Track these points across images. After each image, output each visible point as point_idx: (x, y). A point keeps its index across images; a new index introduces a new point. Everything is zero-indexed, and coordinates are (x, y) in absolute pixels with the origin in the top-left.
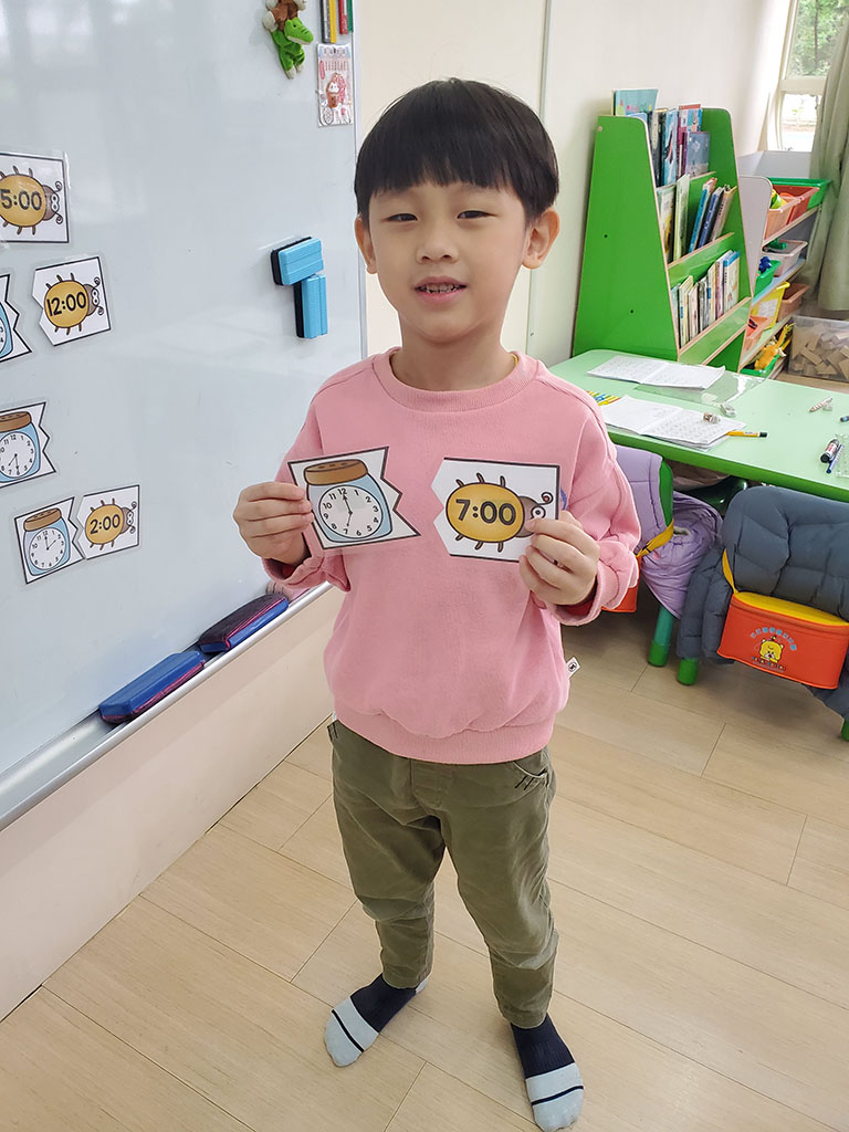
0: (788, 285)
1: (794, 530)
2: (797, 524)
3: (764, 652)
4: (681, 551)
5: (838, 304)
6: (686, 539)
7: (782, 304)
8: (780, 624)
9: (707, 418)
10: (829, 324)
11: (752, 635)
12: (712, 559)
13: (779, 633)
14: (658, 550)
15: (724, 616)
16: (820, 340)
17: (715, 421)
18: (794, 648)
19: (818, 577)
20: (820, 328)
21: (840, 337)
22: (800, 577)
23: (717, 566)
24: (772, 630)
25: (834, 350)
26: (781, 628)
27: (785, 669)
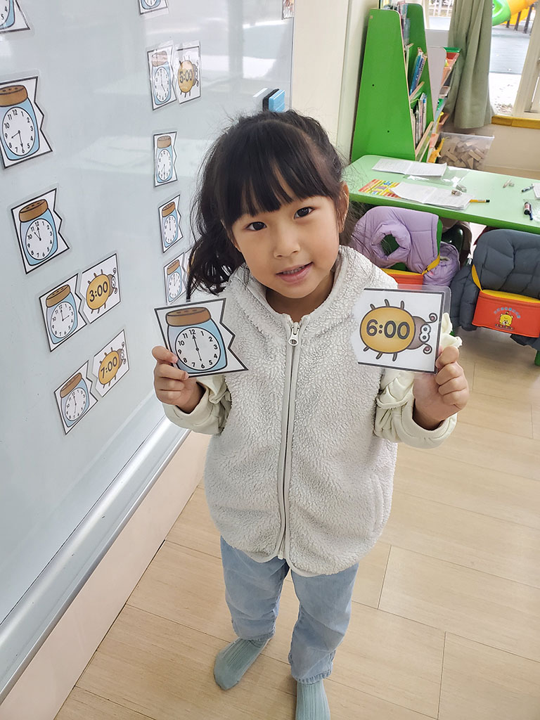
0: (443, 113)
1: (517, 253)
2: (518, 249)
3: (502, 321)
4: (446, 270)
5: (466, 126)
6: (448, 263)
7: (439, 125)
8: (510, 304)
9: (454, 193)
10: (461, 137)
11: (495, 312)
12: (466, 273)
13: (510, 309)
14: (433, 270)
15: (475, 304)
16: (457, 146)
17: (459, 194)
18: (519, 317)
19: (529, 277)
20: (455, 139)
21: (468, 144)
22: (520, 279)
23: (469, 277)
24: (506, 309)
25: (464, 152)
26: (511, 307)
27: (514, 329)
